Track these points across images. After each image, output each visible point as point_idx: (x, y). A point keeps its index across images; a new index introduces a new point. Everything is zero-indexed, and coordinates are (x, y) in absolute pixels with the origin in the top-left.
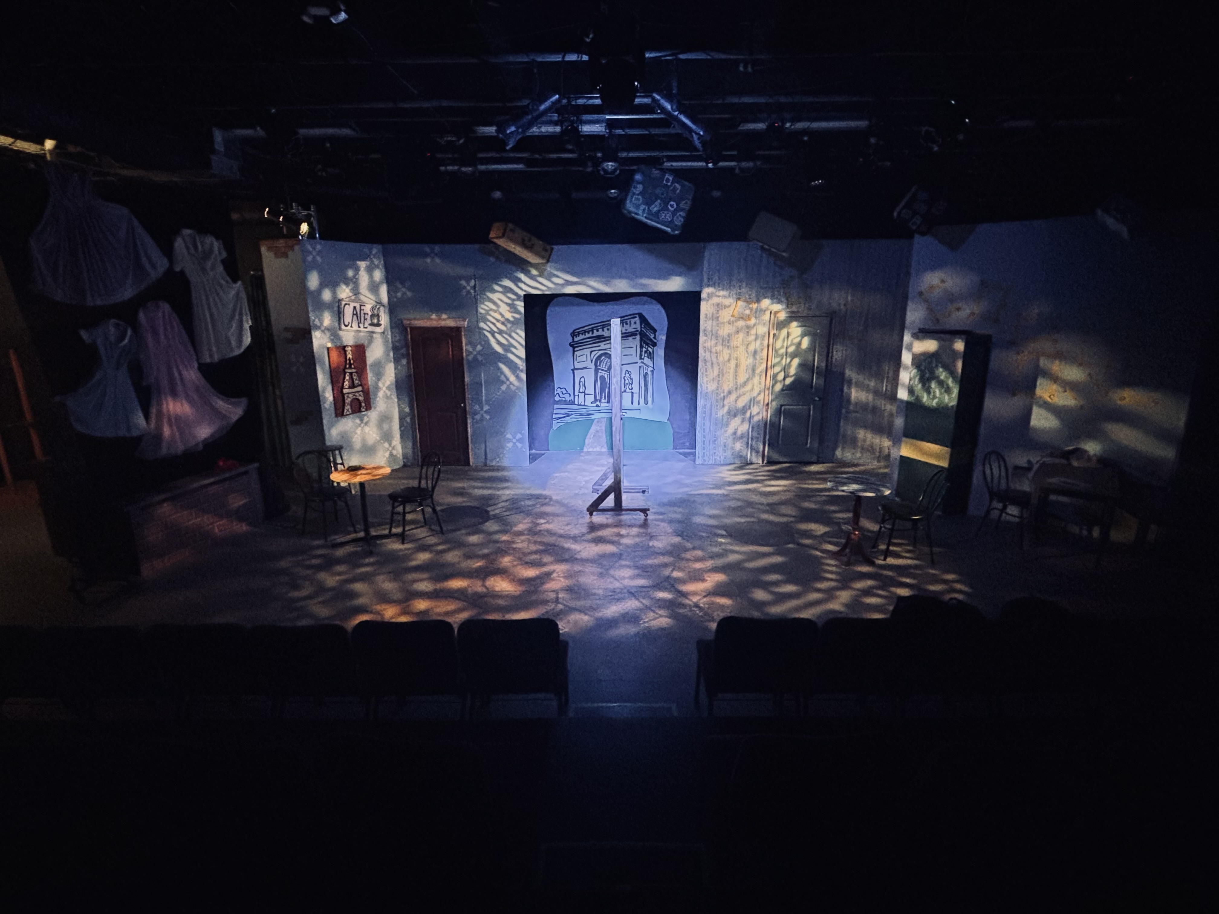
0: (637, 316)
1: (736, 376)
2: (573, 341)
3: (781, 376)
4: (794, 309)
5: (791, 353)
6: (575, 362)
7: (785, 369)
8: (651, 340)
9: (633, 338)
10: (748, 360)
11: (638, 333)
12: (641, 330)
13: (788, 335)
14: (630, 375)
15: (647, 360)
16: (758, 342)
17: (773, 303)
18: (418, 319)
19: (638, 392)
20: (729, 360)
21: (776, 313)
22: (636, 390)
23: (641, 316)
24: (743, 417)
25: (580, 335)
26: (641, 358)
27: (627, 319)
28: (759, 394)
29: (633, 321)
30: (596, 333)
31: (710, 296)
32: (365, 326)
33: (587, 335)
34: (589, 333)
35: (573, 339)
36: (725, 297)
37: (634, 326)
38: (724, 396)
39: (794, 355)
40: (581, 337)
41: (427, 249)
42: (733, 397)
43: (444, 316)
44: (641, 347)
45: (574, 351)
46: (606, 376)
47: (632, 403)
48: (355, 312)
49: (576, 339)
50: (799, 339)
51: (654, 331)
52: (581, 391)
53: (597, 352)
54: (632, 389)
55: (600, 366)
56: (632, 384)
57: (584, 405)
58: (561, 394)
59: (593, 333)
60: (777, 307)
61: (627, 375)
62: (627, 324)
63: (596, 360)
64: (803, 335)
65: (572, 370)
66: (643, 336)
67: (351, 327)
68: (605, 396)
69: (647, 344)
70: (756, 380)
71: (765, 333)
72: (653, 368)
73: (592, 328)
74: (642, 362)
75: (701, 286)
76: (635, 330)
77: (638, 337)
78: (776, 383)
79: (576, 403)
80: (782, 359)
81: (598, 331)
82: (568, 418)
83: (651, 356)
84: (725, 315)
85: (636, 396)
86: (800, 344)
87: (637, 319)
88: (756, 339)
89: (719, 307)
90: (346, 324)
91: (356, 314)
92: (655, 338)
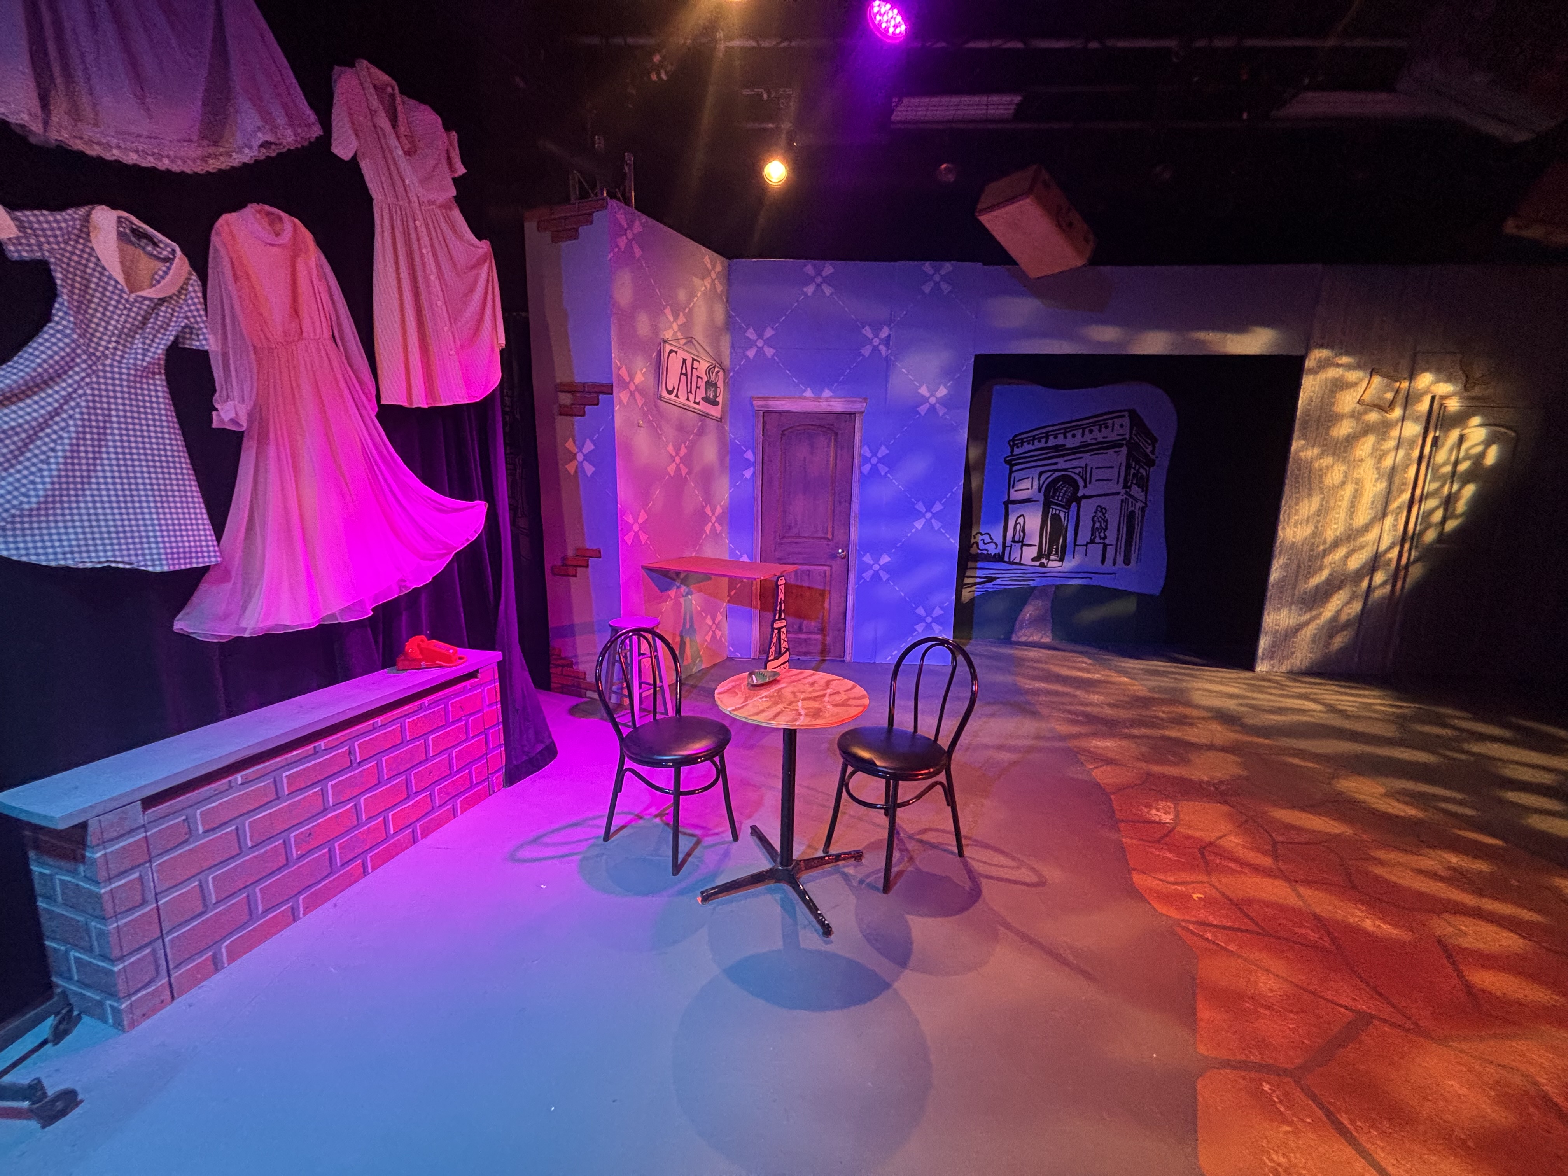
0: (1126, 414)
1: (1353, 513)
2: (1012, 455)
3: (1438, 516)
4: (1477, 391)
5: (1462, 474)
6: (1012, 491)
7: (1449, 502)
8: (1146, 455)
9: (1115, 452)
10: (1378, 485)
11: (1124, 442)
12: (1131, 438)
13: (1462, 439)
14: (1104, 515)
15: (1136, 491)
16: (1401, 453)
17: (1438, 381)
18: (778, 399)
19: (1114, 543)
20: (1343, 483)
21: (1443, 398)
22: (1111, 539)
23: (1133, 414)
24: (1354, 589)
25: (1026, 444)
26: (1125, 486)
27: (1108, 419)
28: (1390, 548)
29: (1118, 422)
30: (1052, 442)
31: (1323, 365)
32: (697, 400)
33: (1037, 445)
34: (1040, 441)
35: (1012, 451)
36: (1349, 367)
37: (1121, 432)
38: (1324, 551)
39: (1467, 478)
40: (1027, 447)
41: (809, 268)
42: (1341, 552)
43: (827, 393)
44: (1128, 467)
45: (1011, 472)
46: (1062, 515)
47: (1103, 562)
48: (684, 371)
49: (1017, 451)
50: (1480, 449)
51: (1154, 441)
52: (1017, 539)
53: (1050, 473)
54: (1105, 538)
55: (1053, 498)
56: (1105, 530)
57: (1020, 564)
58: (981, 543)
59: (1046, 442)
60: (1444, 388)
61: (1100, 514)
62: (1107, 427)
63: (1048, 485)
64: (1488, 443)
65: (1004, 503)
66: (1133, 447)
67: (677, 396)
68: (1057, 549)
69: (1138, 462)
70: (1389, 521)
71: (1416, 436)
72: (1145, 503)
73: (1047, 432)
74: (1127, 493)
75: (1308, 349)
76: (1121, 437)
77: (1124, 450)
78: (1428, 527)
79: (1006, 559)
80: (1443, 486)
81: (1056, 437)
82: (989, 585)
83: (1143, 483)
84: (1347, 401)
85: (1110, 551)
86: (1482, 455)
87: (1126, 421)
88: (1397, 448)
89: (1339, 385)
90: (670, 389)
91: (686, 375)
92: (1153, 452)
